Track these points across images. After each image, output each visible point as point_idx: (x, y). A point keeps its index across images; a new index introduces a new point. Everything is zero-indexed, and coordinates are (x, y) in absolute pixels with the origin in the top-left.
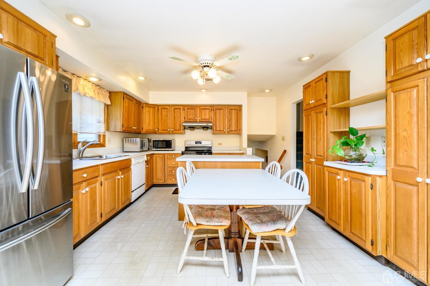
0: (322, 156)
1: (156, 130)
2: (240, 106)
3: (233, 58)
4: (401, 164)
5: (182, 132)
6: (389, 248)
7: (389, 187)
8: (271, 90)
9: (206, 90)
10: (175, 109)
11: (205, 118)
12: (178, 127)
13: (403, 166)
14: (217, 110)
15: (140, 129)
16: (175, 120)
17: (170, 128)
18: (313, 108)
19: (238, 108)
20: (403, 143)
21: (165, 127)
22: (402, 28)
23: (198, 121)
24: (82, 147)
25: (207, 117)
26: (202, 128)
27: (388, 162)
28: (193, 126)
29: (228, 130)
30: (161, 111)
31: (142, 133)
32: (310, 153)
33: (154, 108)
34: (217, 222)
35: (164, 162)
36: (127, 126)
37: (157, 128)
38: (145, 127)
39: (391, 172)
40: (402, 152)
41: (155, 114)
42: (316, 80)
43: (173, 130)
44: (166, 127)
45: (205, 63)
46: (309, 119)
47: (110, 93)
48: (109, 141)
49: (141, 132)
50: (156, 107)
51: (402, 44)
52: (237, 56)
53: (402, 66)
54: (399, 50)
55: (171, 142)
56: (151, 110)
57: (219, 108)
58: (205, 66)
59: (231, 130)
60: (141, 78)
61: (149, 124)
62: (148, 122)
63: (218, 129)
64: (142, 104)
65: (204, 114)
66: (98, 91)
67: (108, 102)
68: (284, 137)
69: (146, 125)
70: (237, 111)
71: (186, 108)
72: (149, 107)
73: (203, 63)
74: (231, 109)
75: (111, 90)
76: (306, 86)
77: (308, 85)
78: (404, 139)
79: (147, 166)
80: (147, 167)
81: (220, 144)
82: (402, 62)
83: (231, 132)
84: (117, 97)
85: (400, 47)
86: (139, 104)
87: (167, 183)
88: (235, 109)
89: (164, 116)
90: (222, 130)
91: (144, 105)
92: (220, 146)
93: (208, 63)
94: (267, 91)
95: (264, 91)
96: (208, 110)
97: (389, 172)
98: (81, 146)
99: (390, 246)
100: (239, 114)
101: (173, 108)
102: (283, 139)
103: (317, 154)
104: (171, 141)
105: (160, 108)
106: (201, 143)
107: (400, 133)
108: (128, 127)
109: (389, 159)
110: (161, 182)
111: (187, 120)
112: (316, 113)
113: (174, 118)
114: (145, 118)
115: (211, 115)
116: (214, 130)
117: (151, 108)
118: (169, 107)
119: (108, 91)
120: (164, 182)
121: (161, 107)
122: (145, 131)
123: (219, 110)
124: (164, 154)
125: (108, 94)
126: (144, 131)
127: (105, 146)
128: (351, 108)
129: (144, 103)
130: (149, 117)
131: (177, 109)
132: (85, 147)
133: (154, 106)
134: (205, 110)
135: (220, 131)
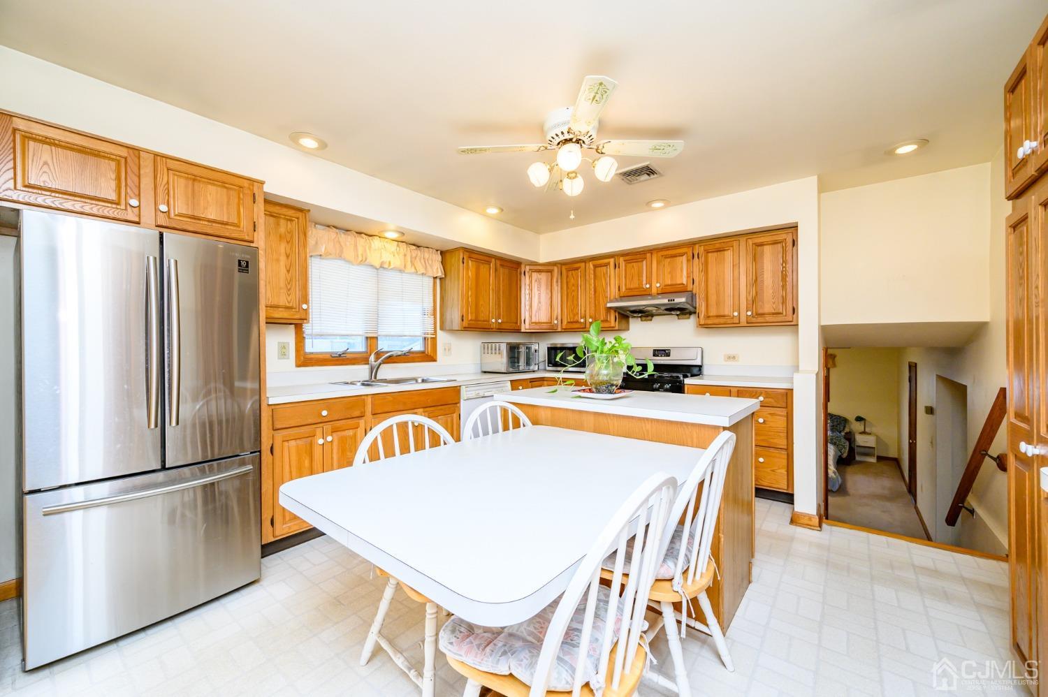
1: (556, 322)
2: (794, 229)
5: (613, 324)
8: (924, 142)
9: (665, 201)
10: (596, 267)
11: (674, 283)
12: (603, 313)
14: (710, 254)
15: (517, 323)
16: (597, 294)
17: (585, 317)
19: (787, 237)
21: (574, 315)
23: (654, 291)
24: (375, 361)
25: (680, 280)
26: (666, 310)
28: (641, 308)
29: (749, 313)
30: (567, 277)
31: (523, 330)
33: (551, 272)
36: (473, 318)
37: (557, 319)
38: (530, 317)
41: (551, 285)
43: (591, 321)
44: (578, 314)
45: (562, 133)
47: (442, 253)
48: (447, 350)
50: (556, 269)
56: (544, 277)
57: (718, 246)
59: (761, 311)
61: (539, 309)
62: (536, 306)
63: (713, 312)
64: (523, 266)
65: (670, 273)
66: (414, 255)
67: (437, 272)
70: (780, 248)
71: (622, 259)
72: (539, 271)
73: (557, 135)
74: (761, 245)
75: (444, 249)
81: (732, 358)
83: (760, 319)
84: (453, 259)
86: (512, 268)
88: (776, 243)
89: (573, 288)
90: (727, 313)
91: (528, 268)
92: (731, 363)
94: (905, 149)
95: (890, 153)
96: (682, 258)
98: (373, 360)
100: (789, 258)
101: (592, 266)
105: (563, 269)
106: (668, 355)
108: (477, 320)
111: (626, 293)
113: (595, 292)
114: (530, 298)
115: (689, 270)
116: (702, 316)
117: (543, 273)
118: (584, 264)
119: (439, 252)
121: (566, 267)
122: (530, 325)
123: (715, 254)
125: (440, 258)
126: (527, 326)
127: (434, 360)
129: (526, 265)
130: (539, 294)
131: (601, 266)
132: (380, 361)
133: (550, 268)
134: (672, 259)
135: (718, 316)
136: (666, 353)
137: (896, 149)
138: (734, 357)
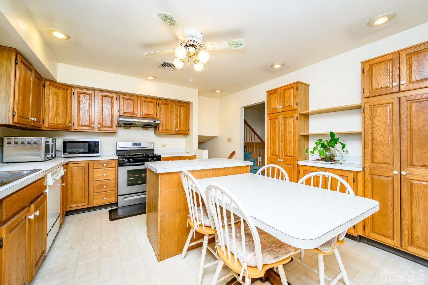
0: (292, 157)
2: (189, 104)
3: (235, 45)
4: (378, 161)
5: (114, 129)
6: (367, 227)
7: (367, 180)
8: (221, 91)
9: (155, 78)
10: (103, 95)
11: (148, 113)
12: (108, 123)
13: (379, 163)
14: (163, 105)
15: (40, 123)
17: (94, 124)
18: (279, 113)
19: (186, 105)
20: (380, 146)
22: (378, 58)
23: (139, 116)
25: (151, 113)
27: (365, 160)
29: (176, 130)
30: (79, 97)
31: (43, 128)
32: (277, 155)
34: (284, 253)
35: (87, 175)
36: (22, 115)
37: (70, 123)
38: (49, 119)
39: (369, 168)
40: (379, 152)
41: (67, 100)
42: (285, 88)
43: (99, 126)
44: (88, 121)
46: (275, 122)
49: (41, 127)
50: (70, 90)
51: (379, 70)
52: (242, 43)
53: (379, 86)
54: (376, 74)
55: (98, 144)
56: (61, 92)
57: (166, 103)
58: (190, 45)
59: (180, 129)
60: (59, 35)
61: (57, 114)
62: (54, 112)
63: (164, 128)
64: (44, 80)
65: (147, 109)
68: (230, 139)
69: (50, 116)
70: (186, 109)
71: (121, 97)
72: (57, 87)
74: (180, 106)
76: (270, 92)
77: (275, 91)
78: (380, 142)
79: (64, 184)
80: (63, 186)
81: (163, 146)
82: (378, 83)
83: (180, 132)
85: (377, 72)
87: (92, 206)
88: (184, 107)
90: (169, 129)
91: (48, 83)
92: (163, 148)
93: (197, 42)
94: (218, 91)
95: (214, 91)
96: (152, 104)
97: (366, 168)
99: (368, 226)
100: (187, 112)
101: (100, 95)
102: (229, 140)
103: (286, 155)
104: (98, 142)
105: (76, 91)
107: (377, 138)
108: (23, 117)
109: (366, 157)
110: (82, 205)
111: (123, 114)
112: (284, 118)
113: (102, 110)
114: (49, 105)
115: (155, 110)
117: (60, 90)
118: (93, 92)
120: (87, 204)
121: (79, 91)
122: (49, 125)
123: (165, 105)
124: (88, 163)
126: (46, 125)
128: (310, 116)
129: (46, 80)
130: (57, 104)
131: (107, 96)
133: (67, 88)
134: (148, 103)
135: (166, 130)
136: (139, 144)
137: (216, 91)
138: (164, 146)
